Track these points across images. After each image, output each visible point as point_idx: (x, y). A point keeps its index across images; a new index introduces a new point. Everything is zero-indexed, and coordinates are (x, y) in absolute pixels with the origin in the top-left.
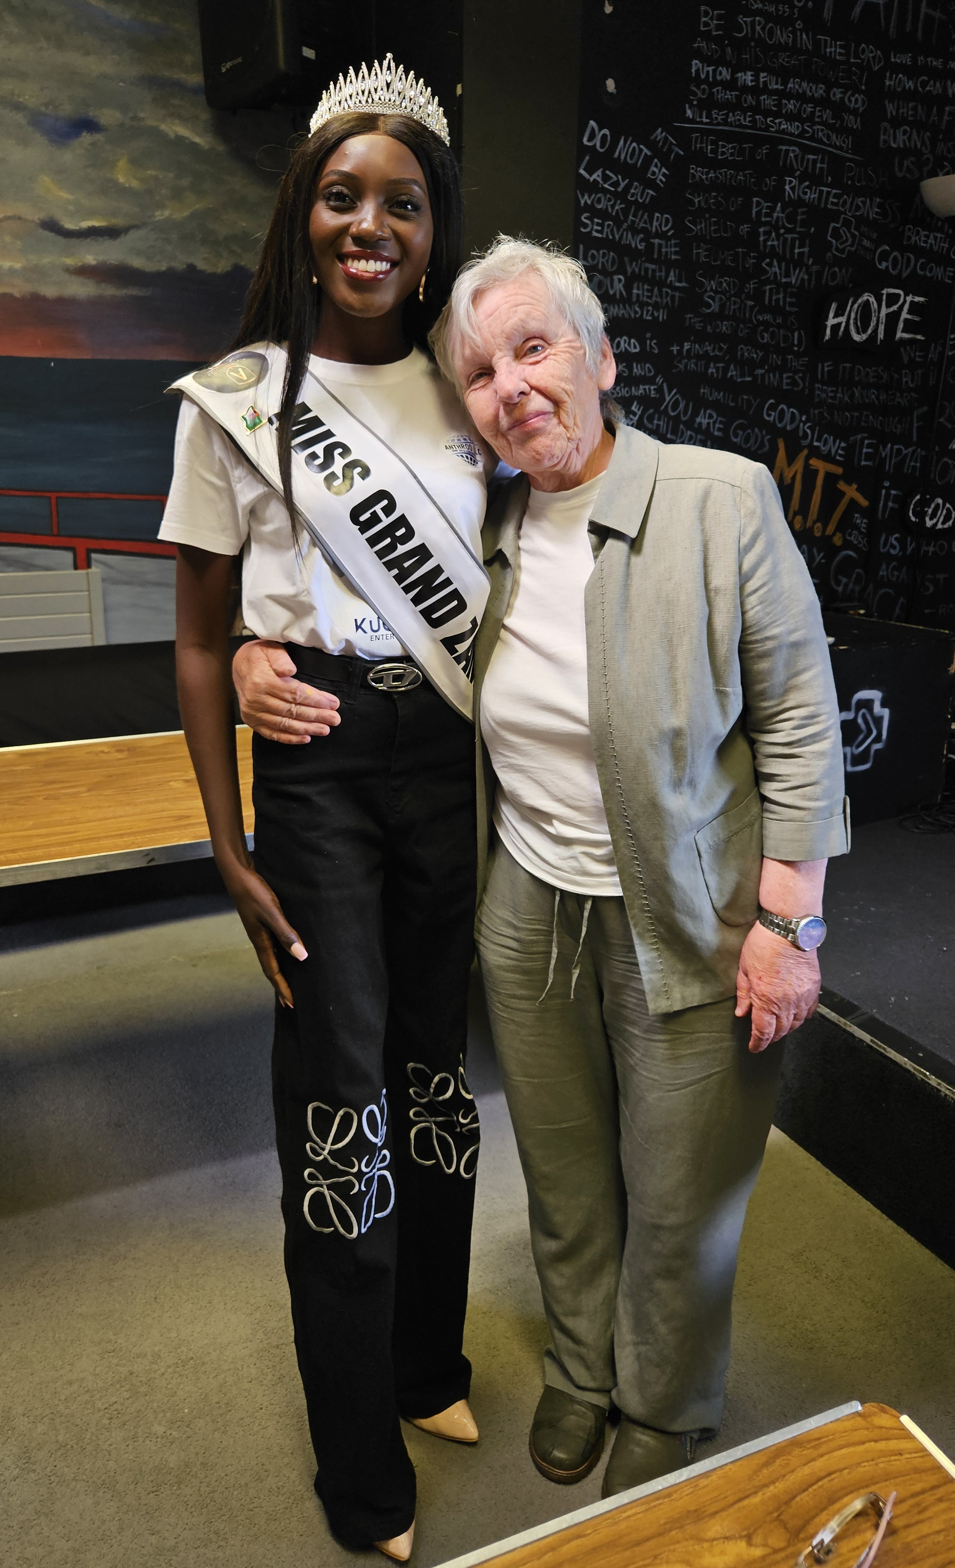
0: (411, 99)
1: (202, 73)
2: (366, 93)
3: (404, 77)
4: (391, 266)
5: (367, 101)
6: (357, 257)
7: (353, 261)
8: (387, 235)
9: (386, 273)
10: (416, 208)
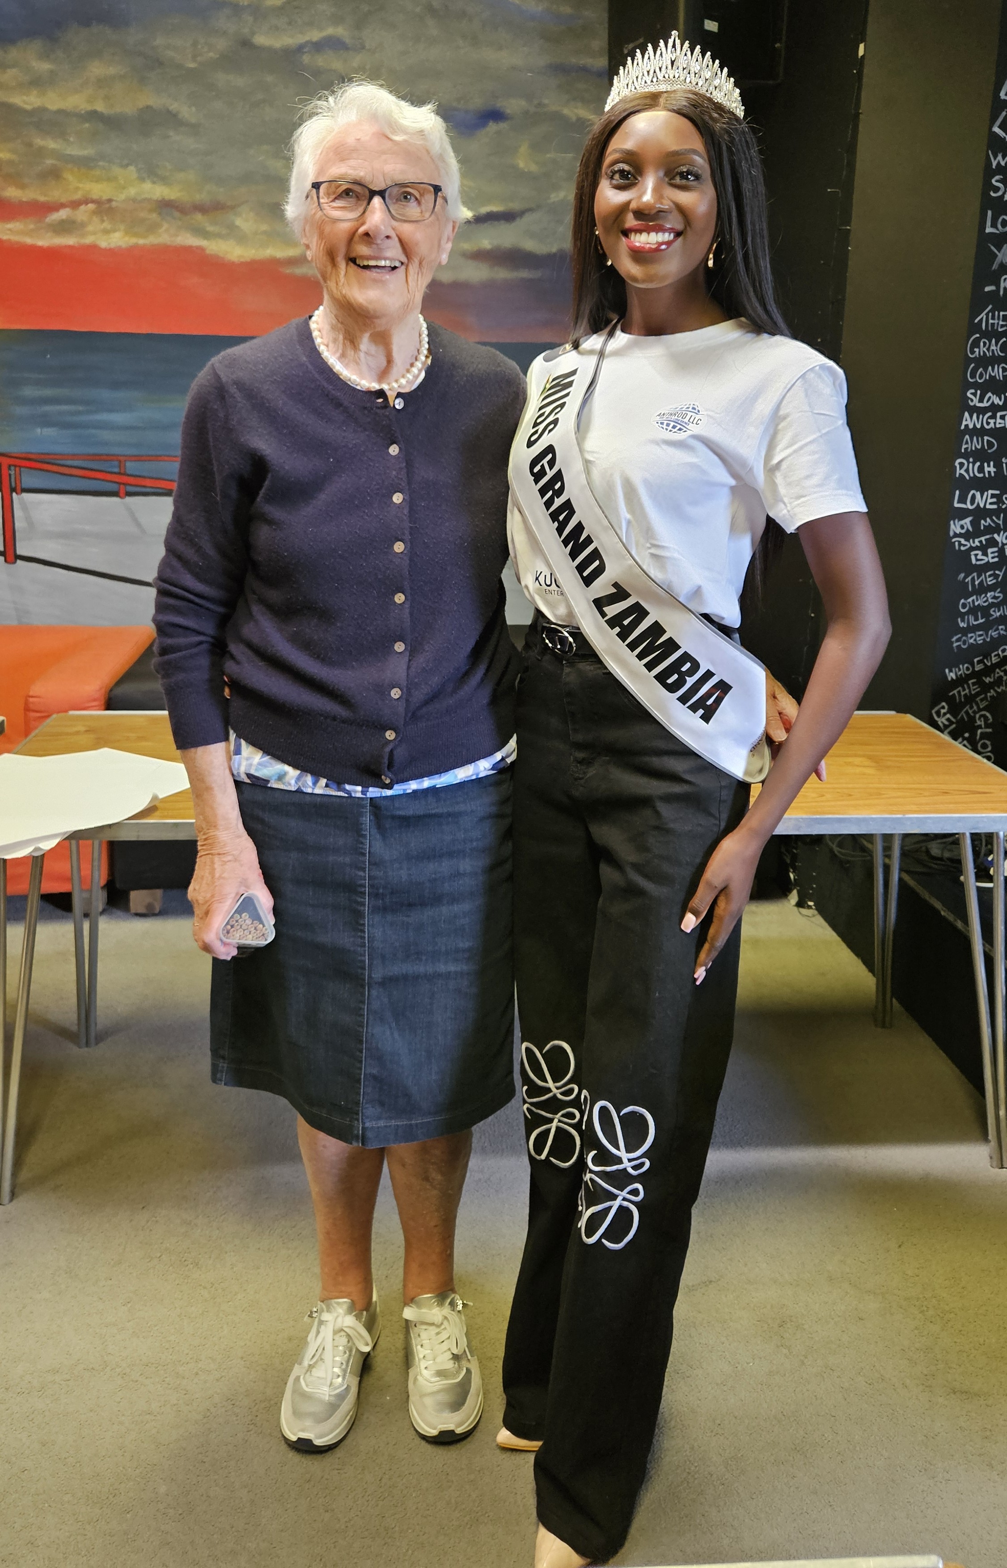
0: (696, 74)
1: (607, 58)
2: (651, 73)
3: (689, 53)
4: (675, 237)
5: (652, 81)
6: (639, 231)
7: (636, 234)
8: (667, 207)
9: (669, 243)
10: (697, 177)
